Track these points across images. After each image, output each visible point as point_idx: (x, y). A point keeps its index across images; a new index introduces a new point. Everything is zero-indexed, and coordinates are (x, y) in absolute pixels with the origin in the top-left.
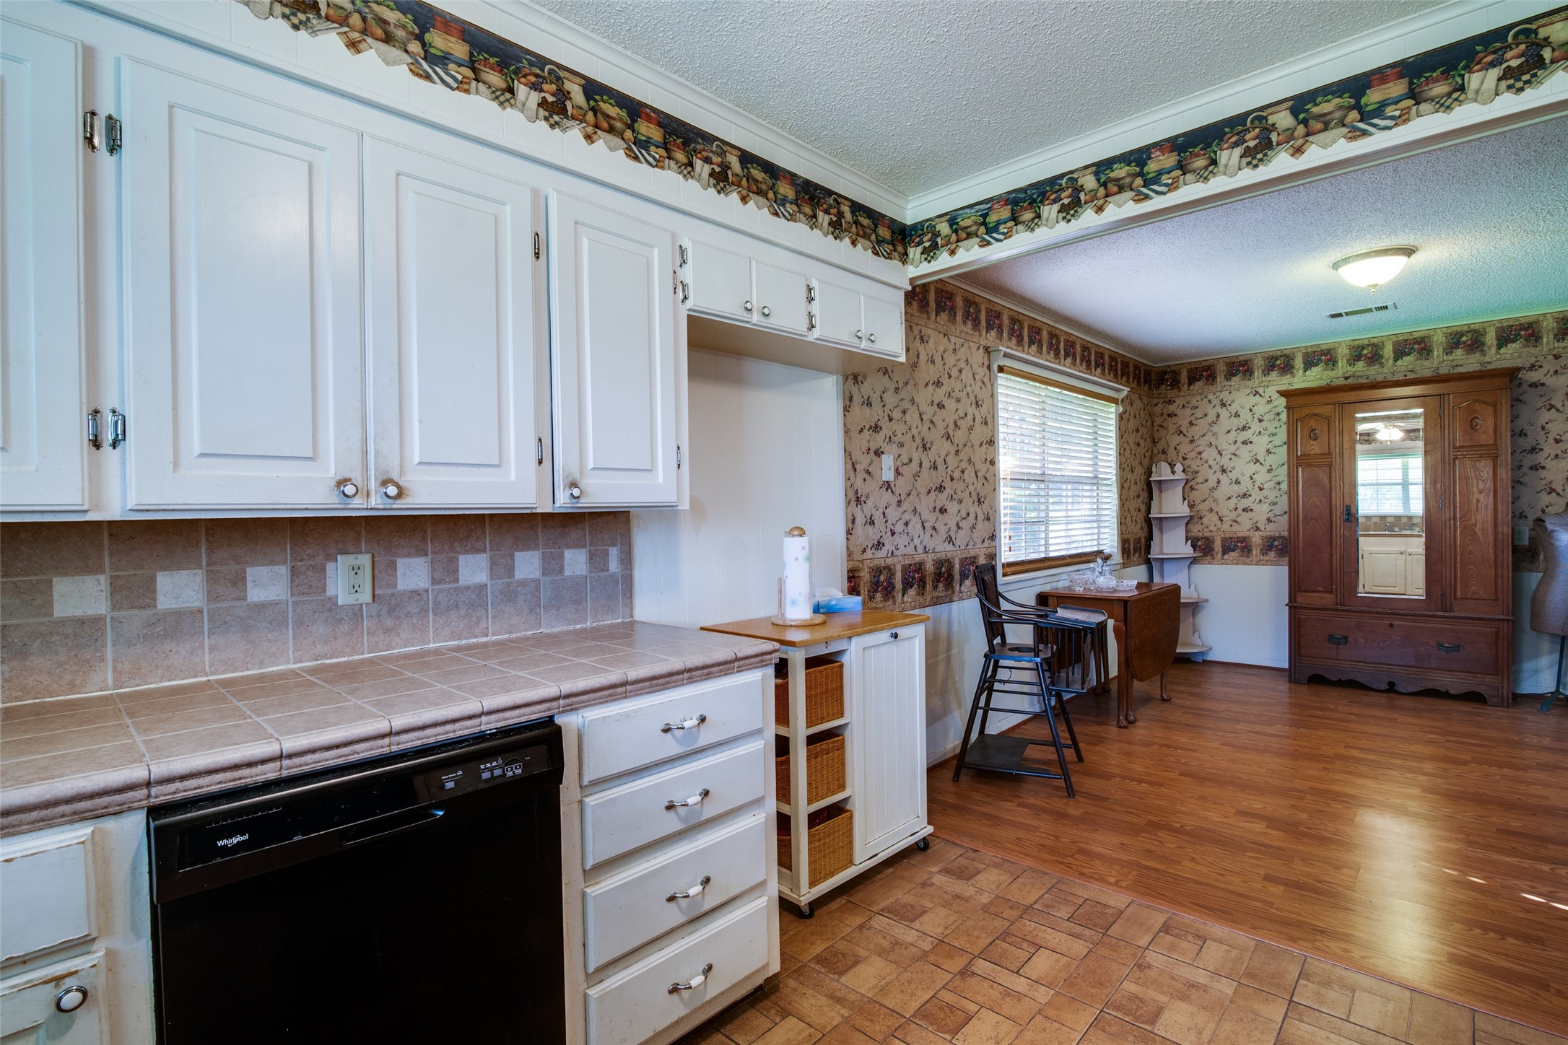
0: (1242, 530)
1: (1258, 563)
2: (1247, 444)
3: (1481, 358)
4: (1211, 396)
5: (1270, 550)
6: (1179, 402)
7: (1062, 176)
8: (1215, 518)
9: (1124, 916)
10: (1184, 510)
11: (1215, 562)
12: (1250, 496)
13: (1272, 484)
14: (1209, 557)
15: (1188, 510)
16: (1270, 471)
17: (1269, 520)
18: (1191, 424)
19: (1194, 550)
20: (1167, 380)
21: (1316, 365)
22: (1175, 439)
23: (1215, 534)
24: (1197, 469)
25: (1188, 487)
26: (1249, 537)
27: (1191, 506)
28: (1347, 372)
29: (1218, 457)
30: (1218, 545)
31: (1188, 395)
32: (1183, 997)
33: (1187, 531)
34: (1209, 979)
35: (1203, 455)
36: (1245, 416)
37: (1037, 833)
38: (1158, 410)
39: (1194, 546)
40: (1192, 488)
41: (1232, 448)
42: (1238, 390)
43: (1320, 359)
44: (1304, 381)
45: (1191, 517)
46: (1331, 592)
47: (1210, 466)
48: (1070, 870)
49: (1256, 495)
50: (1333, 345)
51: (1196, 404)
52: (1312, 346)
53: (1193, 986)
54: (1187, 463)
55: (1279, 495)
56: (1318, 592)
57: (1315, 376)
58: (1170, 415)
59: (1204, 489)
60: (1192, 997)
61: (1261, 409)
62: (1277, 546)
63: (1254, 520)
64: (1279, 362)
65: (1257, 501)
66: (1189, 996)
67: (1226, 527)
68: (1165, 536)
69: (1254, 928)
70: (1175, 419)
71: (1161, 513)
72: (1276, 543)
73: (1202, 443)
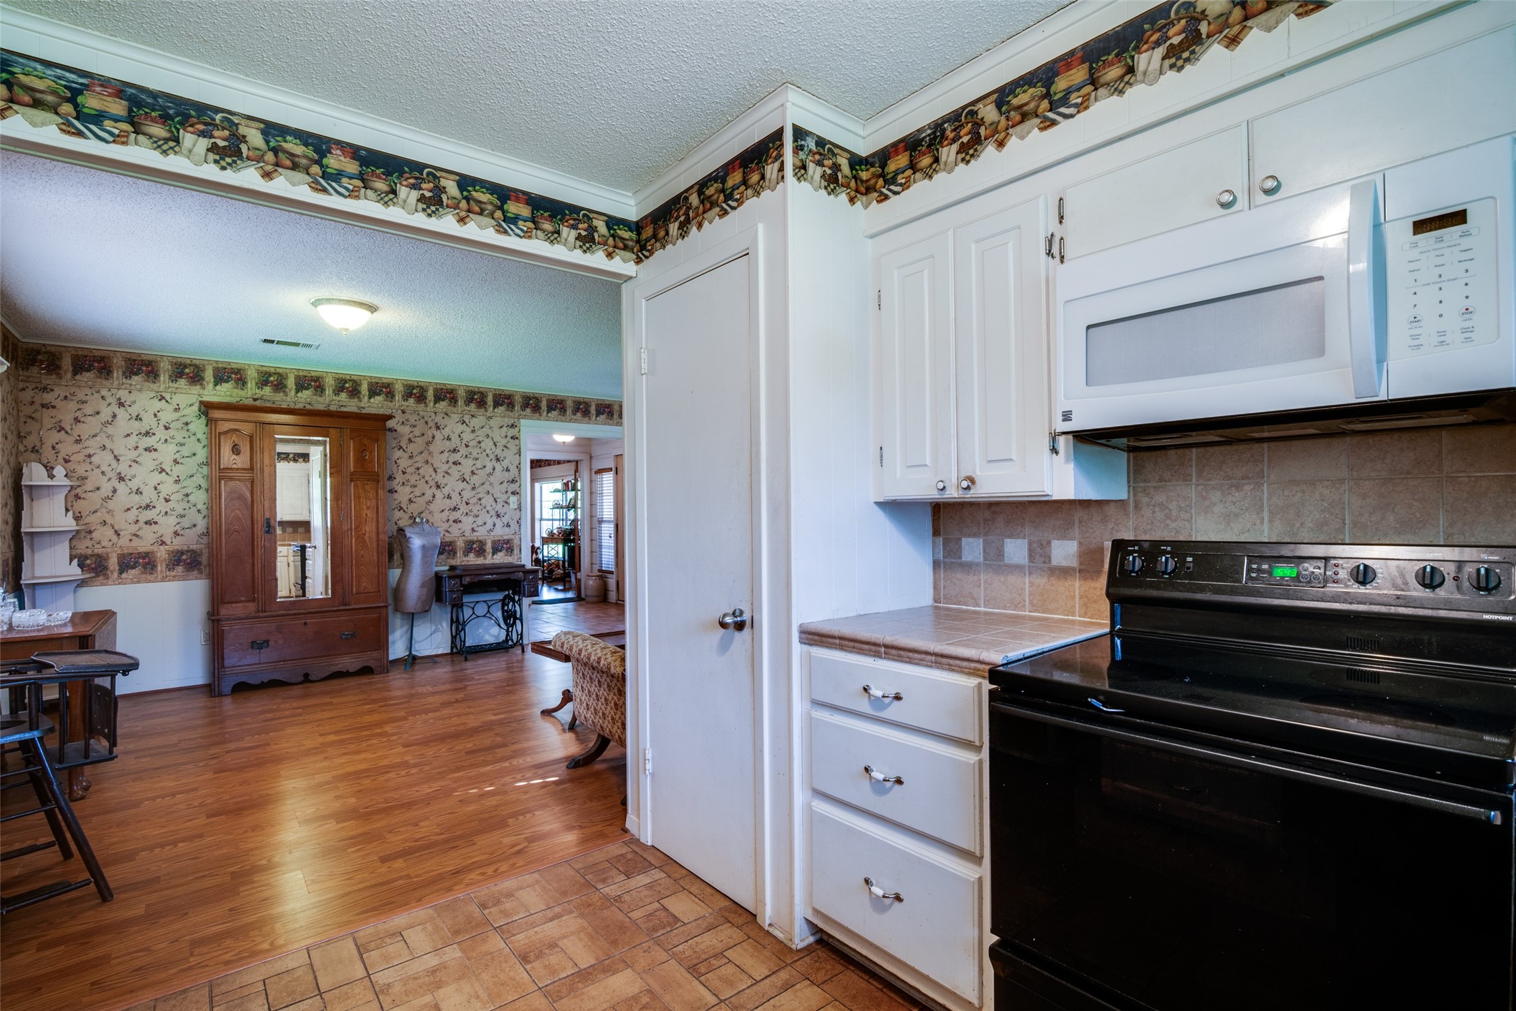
0: (143, 545)
1: (163, 580)
2: (151, 451)
3: (358, 403)
4: (104, 392)
5: (178, 565)
6: (57, 391)
7: (218, 110)
8: (110, 533)
9: (317, 965)
10: (68, 523)
11: (110, 582)
12: (154, 507)
13: (179, 496)
14: (101, 578)
15: (74, 523)
16: (177, 482)
17: (176, 534)
18: (77, 420)
19: (82, 571)
20: (42, 362)
21: (227, 381)
22: (53, 437)
23: (109, 550)
24: (85, 474)
25: (74, 496)
26: (153, 553)
27: (77, 518)
28: (256, 394)
29: (114, 463)
30: (113, 563)
31: (73, 385)
32: (439, 985)
33: (71, 548)
34: (437, 958)
35: (93, 459)
36: (148, 422)
37: (113, 962)
38: (27, 395)
39: (81, 565)
40: (77, 497)
41: (133, 454)
42: (140, 390)
43: (230, 377)
44: (214, 395)
45: (78, 532)
46: (254, 600)
47: (103, 473)
48: (207, 969)
49: (161, 506)
50: (243, 366)
51: (84, 398)
52: (222, 362)
53: (434, 972)
54: (70, 466)
55: (187, 508)
56: (241, 602)
57: (225, 392)
58: (43, 406)
59: (95, 498)
60: (443, 979)
61: (167, 415)
62: (185, 560)
63: (159, 534)
64: (187, 371)
65: (163, 513)
66: (441, 981)
67: (124, 541)
68: (37, 556)
69: (420, 900)
70: (52, 412)
71: (32, 527)
72: (184, 557)
73: (93, 446)
